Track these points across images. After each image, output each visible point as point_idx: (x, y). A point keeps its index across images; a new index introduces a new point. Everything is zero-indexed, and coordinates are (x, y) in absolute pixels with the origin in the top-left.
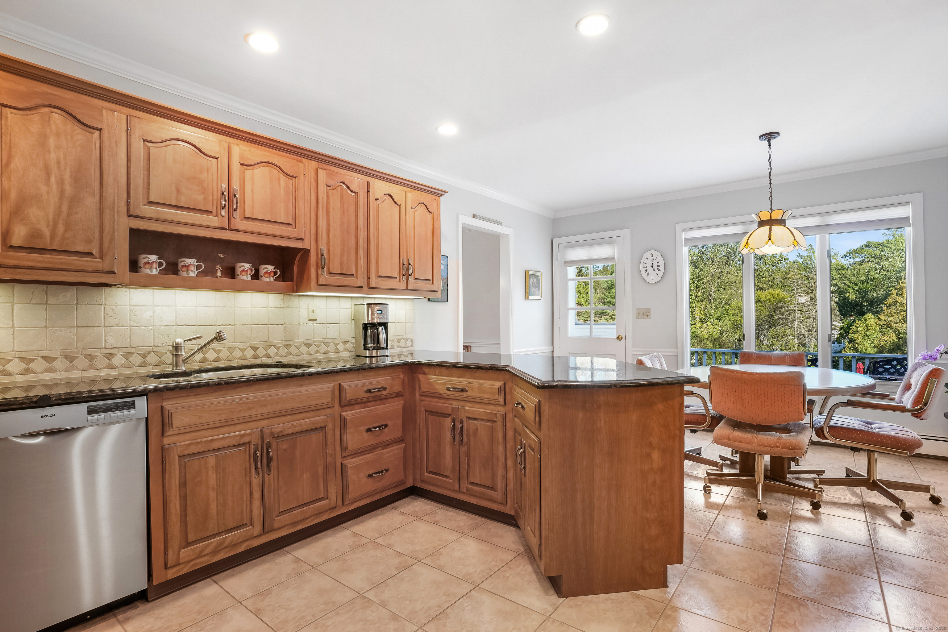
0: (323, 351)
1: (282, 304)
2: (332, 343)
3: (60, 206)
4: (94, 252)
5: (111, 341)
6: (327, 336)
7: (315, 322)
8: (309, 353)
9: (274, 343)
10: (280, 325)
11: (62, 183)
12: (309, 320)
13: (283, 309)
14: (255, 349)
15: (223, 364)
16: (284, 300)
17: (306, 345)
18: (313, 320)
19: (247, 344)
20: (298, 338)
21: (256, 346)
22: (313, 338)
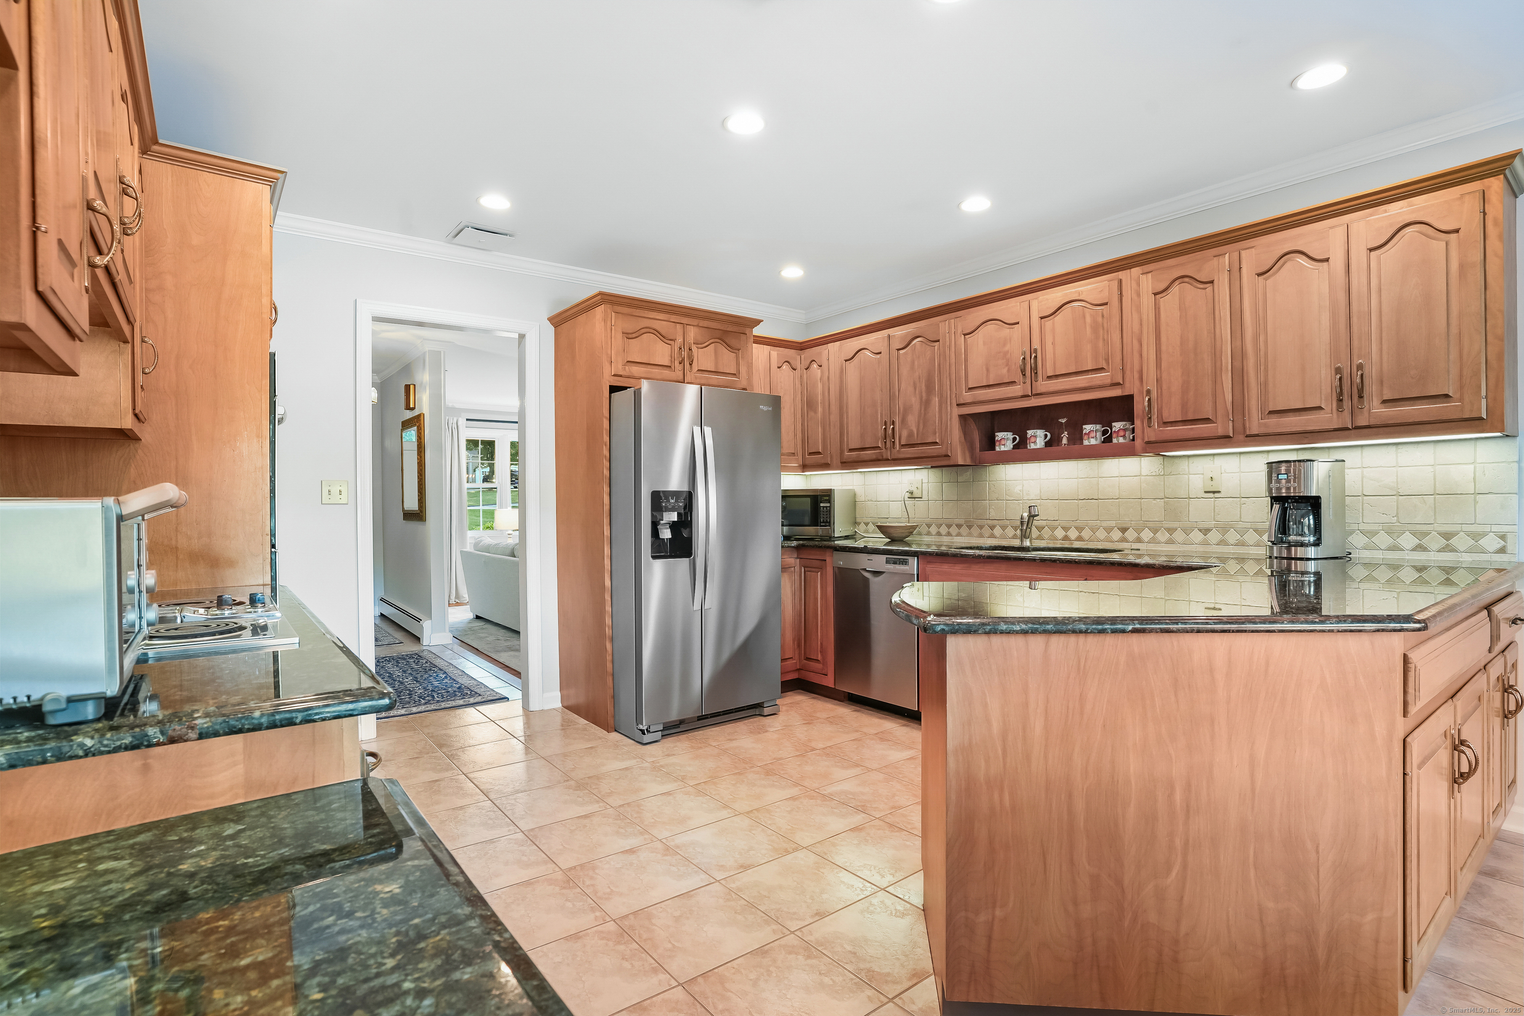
0: (1232, 541)
1: (1160, 471)
2: (1251, 530)
3: (921, 410)
4: (938, 441)
5: (993, 514)
6: (1240, 517)
7: (1217, 495)
8: (1205, 543)
9: (1151, 525)
10: (1159, 500)
11: (921, 392)
12: (1206, 492)
13: (1163, 477)
14: (1124, 530)
15: (1085, 545)
16: (1164, 465)
17: (1200, 530)
18: (1214, 492)
19: (1113, 524)
20: (1187, 519)
21: (1124, 526)
22: (1214, 519)
